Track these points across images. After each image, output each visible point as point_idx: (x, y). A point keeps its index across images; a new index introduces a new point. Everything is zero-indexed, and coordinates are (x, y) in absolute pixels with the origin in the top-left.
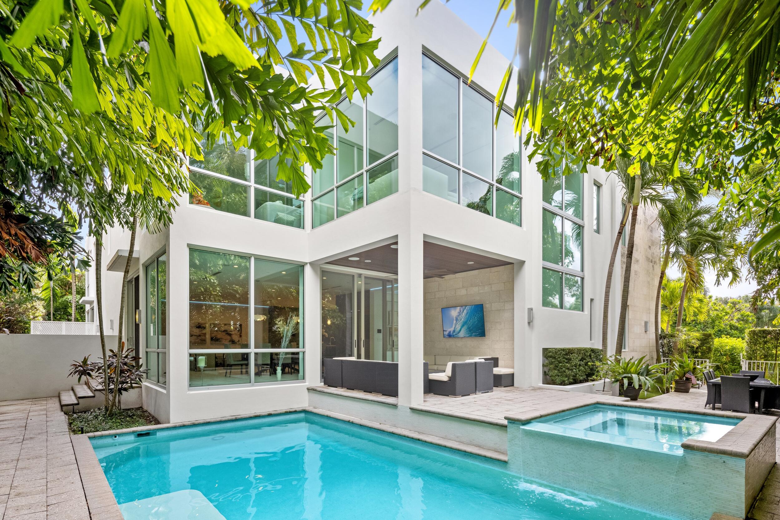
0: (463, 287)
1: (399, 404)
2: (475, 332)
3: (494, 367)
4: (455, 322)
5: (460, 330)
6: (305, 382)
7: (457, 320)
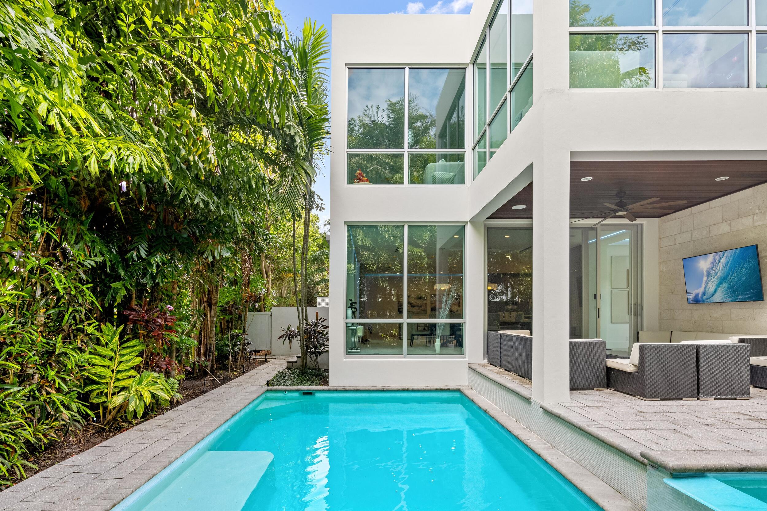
0: (723, 221)
1: (533, 398)
2: (742, 294)
3: (752, 355)
4: (705, 278)
5: (715, 292)
6: (465, 358)
7: (709, 275)
